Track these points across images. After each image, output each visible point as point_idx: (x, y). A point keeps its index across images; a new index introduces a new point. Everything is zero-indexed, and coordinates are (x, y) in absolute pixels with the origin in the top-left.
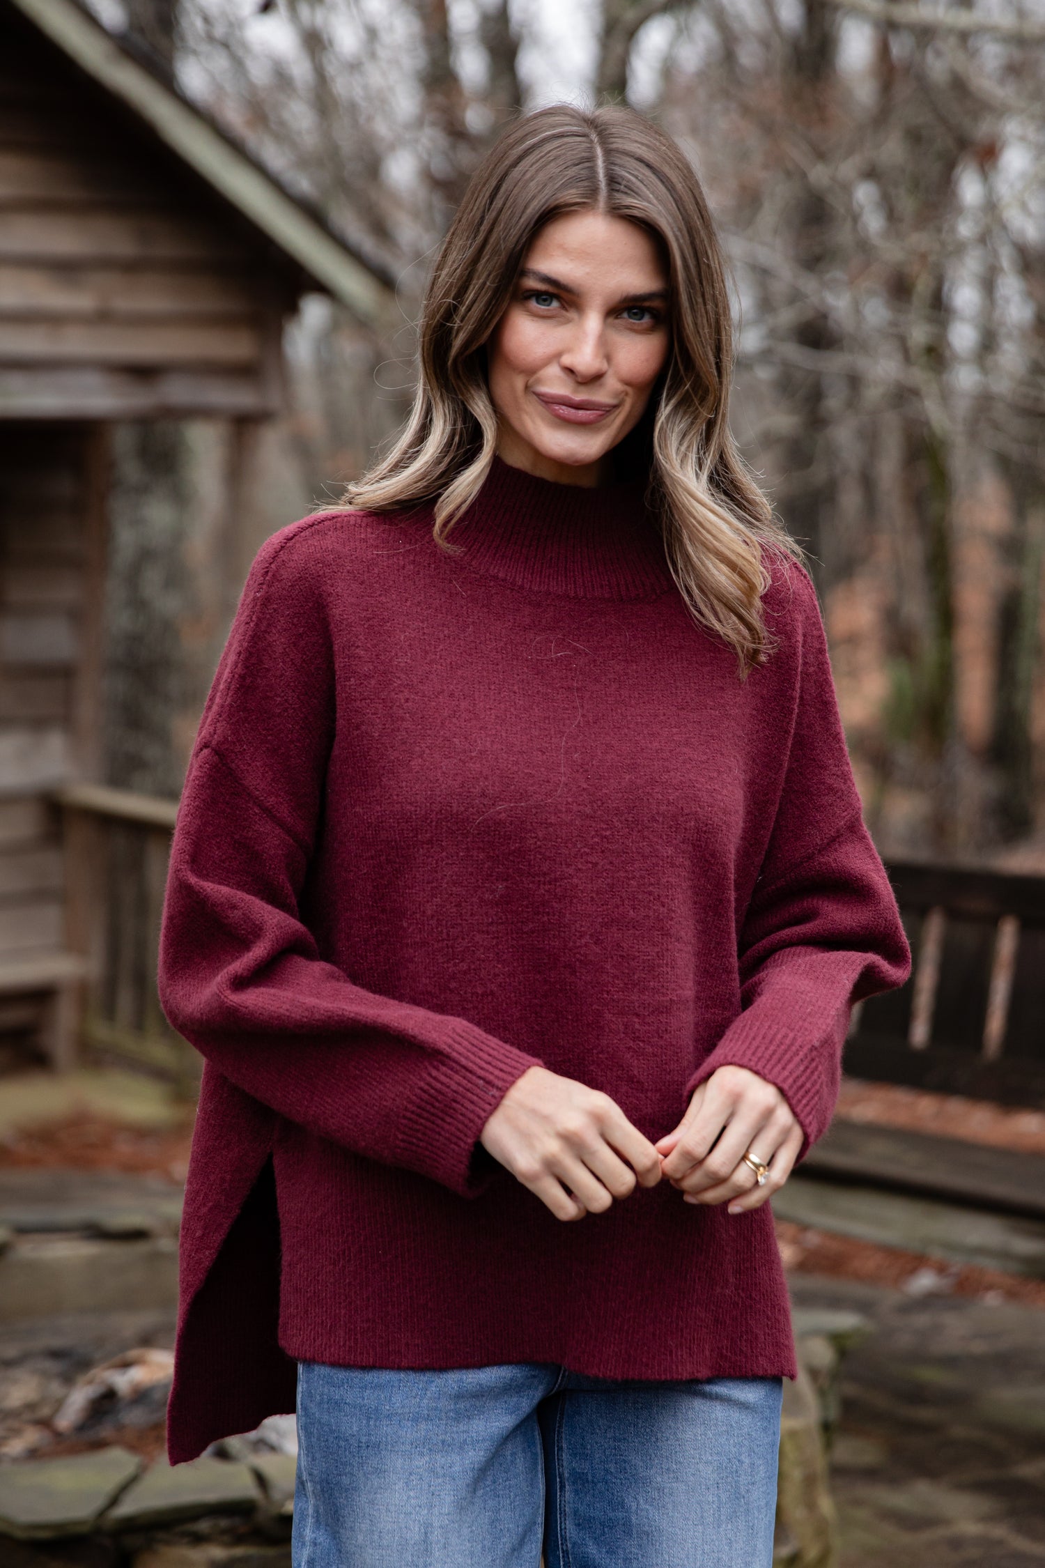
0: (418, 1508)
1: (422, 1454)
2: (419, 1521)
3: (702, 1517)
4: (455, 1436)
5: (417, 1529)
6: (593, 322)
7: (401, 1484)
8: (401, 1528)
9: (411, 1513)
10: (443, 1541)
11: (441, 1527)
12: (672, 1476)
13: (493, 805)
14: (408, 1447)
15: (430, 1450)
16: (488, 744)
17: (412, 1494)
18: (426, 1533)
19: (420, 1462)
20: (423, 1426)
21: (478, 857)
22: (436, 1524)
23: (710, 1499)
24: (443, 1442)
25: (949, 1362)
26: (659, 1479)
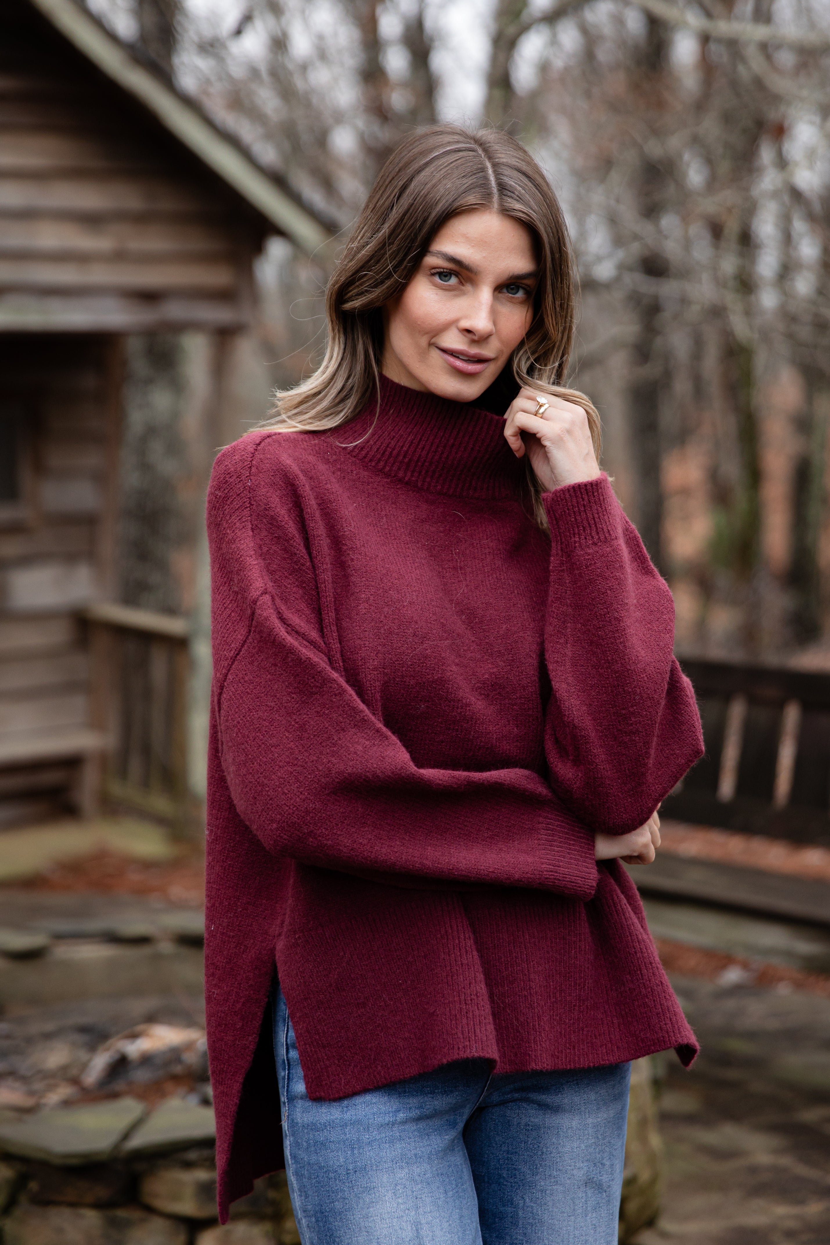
0: (407, 1211)
1: (402, 1168)
2: (410, 1221)
3: (574, 1210)
4: (423, 1149)
5: (410, 1228)
6: (485, 294)
7: (390, 1194)
8: (396, 1230)
9: (402, 1216)
10: (431, 1234)
11: (428, 1223)
12: (553, 1180)
13: (422, 643)
14: (390, 1164)
15: (408, 1163)
16: (414, 597)
17: (400, 1201)
18: (417, 1230)
19: (402, 1174)
20: (398, 1146)
21: (409, 682)
22: (423, 1221)
23: (580, 1195)
24: (416, 1155)
25: (751, 1035)
26: (542, 1183)
